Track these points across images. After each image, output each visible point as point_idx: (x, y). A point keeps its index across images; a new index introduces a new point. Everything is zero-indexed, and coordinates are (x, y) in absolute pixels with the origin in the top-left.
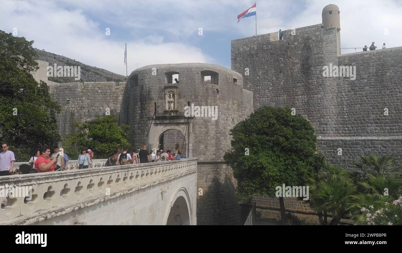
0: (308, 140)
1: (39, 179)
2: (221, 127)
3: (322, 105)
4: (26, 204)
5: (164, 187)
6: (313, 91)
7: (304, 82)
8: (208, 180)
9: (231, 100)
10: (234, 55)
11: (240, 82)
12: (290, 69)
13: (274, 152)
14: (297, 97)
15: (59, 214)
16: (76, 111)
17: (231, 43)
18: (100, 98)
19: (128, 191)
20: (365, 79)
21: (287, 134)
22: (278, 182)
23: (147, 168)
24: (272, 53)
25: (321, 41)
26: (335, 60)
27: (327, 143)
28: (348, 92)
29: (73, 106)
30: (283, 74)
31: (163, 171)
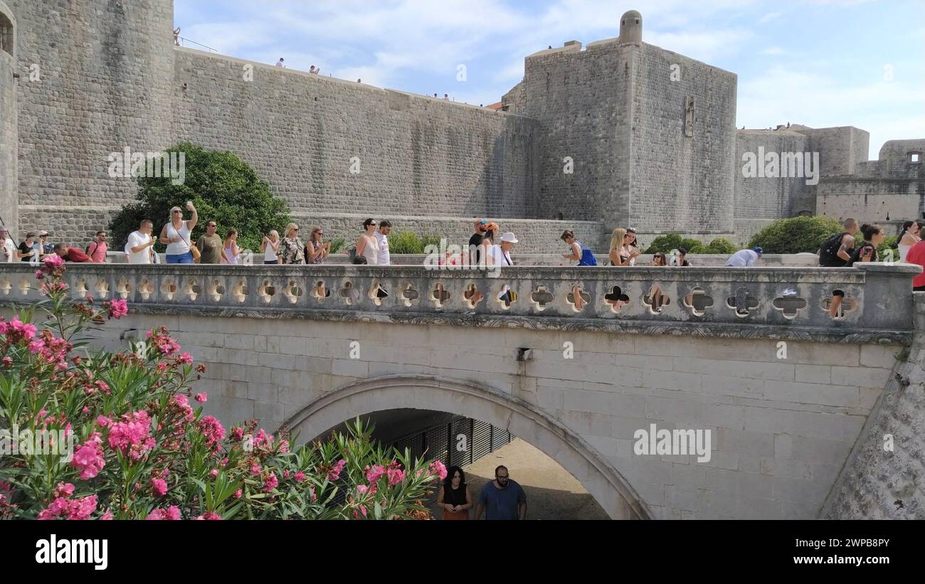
6: (125, 108)
7: (107, 84)
12: (76, 46)
20: (216, 105)
25: (145, 5)
26: (169, 54)
28: (191, 123)
30: (60, 52)
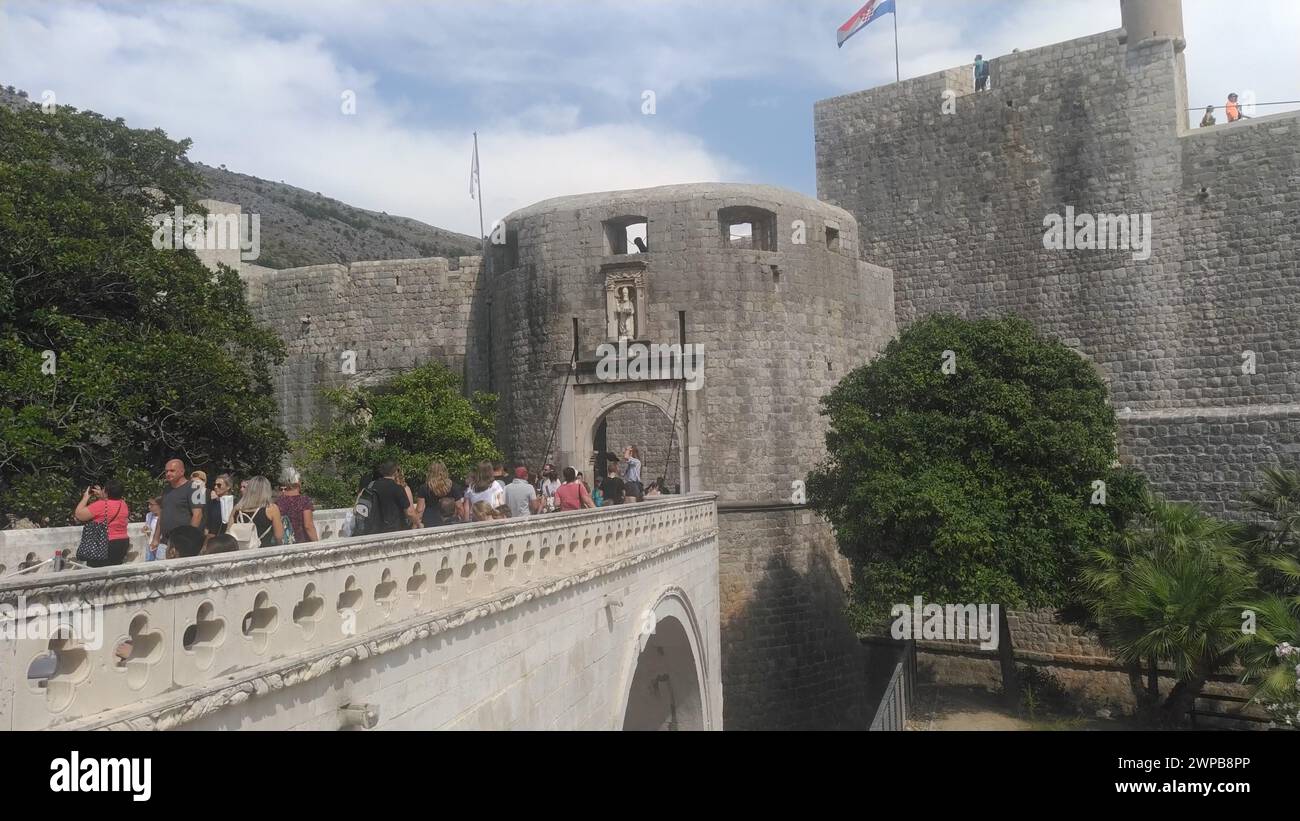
0: (1088, 421)
1: (227, 573)
2: (790, 390)
3: (1132, 304)
4: (190, 652)
5: (614, 590)
6: (1097, 258)
8: (755, 562)
9: (820, 300)
10: (826, 151)
11: (848, 240)
12: (1016, 189)
13: (973, 465)
14: (1042, 280)
15: (293, 679)
16: (329, 355)
17: (816, 112)
18: (402, 312)
19: (503, 603)
20: (1275, 208)
21: (1014, 406)
22: (987, 566)
23: (557, 530)
24: (955, 136)
25: (1122, 86)
26: (1169, 149)
27: (1150, 429)
28: (1220, 255)
29: (321, 340)
30: (994, 205)
31: (609, 536)
